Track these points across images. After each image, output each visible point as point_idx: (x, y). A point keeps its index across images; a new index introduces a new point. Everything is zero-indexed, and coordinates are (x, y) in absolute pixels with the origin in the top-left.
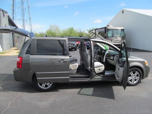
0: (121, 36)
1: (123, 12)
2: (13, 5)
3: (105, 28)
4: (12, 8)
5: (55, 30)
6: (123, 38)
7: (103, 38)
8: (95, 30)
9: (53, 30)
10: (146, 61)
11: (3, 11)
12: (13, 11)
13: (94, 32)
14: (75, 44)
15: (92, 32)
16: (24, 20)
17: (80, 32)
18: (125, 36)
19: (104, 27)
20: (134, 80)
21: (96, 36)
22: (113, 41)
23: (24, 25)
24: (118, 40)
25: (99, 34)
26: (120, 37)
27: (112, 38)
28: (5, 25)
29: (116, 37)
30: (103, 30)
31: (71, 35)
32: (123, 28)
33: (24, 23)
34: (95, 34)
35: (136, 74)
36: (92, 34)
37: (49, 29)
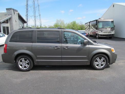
0: (111, 27)
1: (114, 6)
2: (27, 5)
3: (97, 20)
4: (26, 7)
5: (60, 23)
6: (113, 29)
7: (95, 29)
8: (89, 22)
9: (59, 23)
10: (113, 49)
11: (14, 10)
12: (27, 10)
13: (88, 24)
14: (70, 35)
15: (87, 24)
16: (35, 17)
17: (81, 25)
18: (115, 27)
19: (95, 20)
20: (101, 65)
21: (90, 28)
22: (103, 32)
23: (35, 20)
24: (107, 31)
25: (92, 26)
26: (109, 28)
27: (102, 29)
28: (16, 20)
29: (106, 28)
30: (95, 22)
31: (73, 27)
32: (112, 20)
33: (35, 19)
34: (89, 26)
35: (102, 60)
36: (87, 26)
37: (56, 23)
